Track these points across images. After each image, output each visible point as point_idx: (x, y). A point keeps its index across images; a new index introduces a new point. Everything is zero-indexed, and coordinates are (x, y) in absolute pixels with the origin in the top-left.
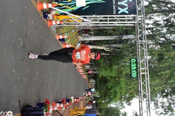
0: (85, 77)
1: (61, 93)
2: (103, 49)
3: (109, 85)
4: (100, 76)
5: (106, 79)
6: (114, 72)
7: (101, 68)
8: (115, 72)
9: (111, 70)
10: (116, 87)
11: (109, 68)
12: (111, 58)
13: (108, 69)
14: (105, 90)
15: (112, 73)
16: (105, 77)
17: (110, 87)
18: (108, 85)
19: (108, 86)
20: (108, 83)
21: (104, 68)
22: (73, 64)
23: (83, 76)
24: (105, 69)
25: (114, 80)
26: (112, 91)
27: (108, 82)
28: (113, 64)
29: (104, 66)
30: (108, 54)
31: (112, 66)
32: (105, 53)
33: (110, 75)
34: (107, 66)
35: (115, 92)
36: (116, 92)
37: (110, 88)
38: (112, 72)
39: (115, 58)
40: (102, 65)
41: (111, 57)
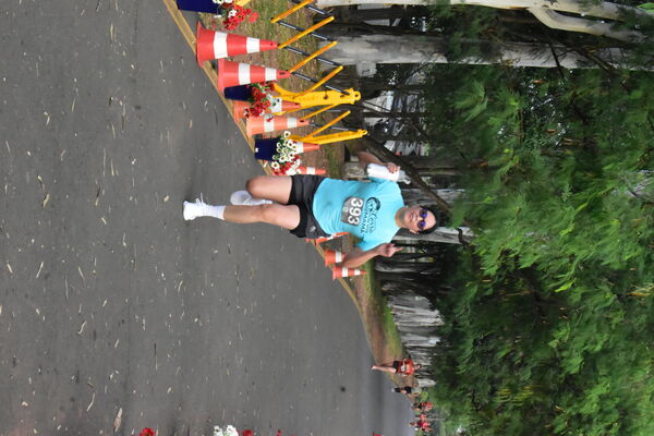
0: (345, 273)
1: (125, 386)
2: (523, 13)
3: (572, 344)
4: (491, 266)
5: (537, 298)
6: (615, 223)
7: (497, 184)
8: (627, 227)
9: (594, 209)
10: (635, 364)
11: (576, 190)
12: (596, 93)
13: (558, 192)
14: (526, 393)
15: (598, 237)
16: (531, 274)
17: (575, 364)
18: (553, 344)
19: (555, 363)
20: (563, 333)
21: (526, 185)
22: (240, 137)
23: (327, 259)
24: (536, 197)
25: (611, 298)
26: (590, 407)
27: (553, 325)
28: (612, 150)
29: (524, 171)
30: (569, 64)
31: (599, 173)
32: (535, 50)
33: (581, 255)
34: (558, 166)
35: (616, 415)
36: (626, 413)
37: (570, 377)
38: (598, 227)
39: (637, 94)
40: (508, 159)
41: (593, 89)
